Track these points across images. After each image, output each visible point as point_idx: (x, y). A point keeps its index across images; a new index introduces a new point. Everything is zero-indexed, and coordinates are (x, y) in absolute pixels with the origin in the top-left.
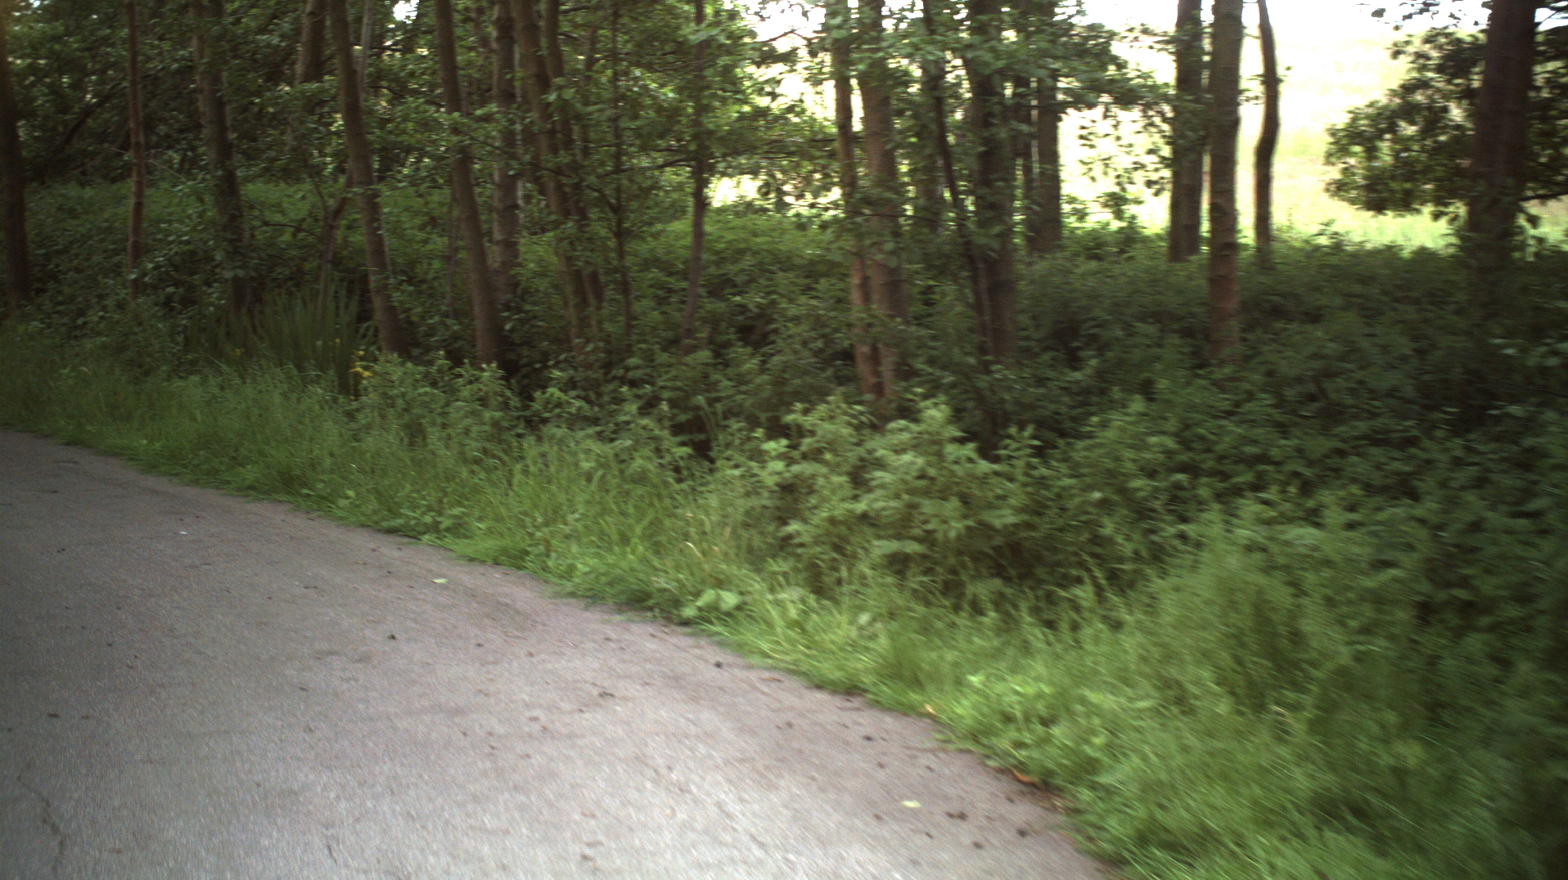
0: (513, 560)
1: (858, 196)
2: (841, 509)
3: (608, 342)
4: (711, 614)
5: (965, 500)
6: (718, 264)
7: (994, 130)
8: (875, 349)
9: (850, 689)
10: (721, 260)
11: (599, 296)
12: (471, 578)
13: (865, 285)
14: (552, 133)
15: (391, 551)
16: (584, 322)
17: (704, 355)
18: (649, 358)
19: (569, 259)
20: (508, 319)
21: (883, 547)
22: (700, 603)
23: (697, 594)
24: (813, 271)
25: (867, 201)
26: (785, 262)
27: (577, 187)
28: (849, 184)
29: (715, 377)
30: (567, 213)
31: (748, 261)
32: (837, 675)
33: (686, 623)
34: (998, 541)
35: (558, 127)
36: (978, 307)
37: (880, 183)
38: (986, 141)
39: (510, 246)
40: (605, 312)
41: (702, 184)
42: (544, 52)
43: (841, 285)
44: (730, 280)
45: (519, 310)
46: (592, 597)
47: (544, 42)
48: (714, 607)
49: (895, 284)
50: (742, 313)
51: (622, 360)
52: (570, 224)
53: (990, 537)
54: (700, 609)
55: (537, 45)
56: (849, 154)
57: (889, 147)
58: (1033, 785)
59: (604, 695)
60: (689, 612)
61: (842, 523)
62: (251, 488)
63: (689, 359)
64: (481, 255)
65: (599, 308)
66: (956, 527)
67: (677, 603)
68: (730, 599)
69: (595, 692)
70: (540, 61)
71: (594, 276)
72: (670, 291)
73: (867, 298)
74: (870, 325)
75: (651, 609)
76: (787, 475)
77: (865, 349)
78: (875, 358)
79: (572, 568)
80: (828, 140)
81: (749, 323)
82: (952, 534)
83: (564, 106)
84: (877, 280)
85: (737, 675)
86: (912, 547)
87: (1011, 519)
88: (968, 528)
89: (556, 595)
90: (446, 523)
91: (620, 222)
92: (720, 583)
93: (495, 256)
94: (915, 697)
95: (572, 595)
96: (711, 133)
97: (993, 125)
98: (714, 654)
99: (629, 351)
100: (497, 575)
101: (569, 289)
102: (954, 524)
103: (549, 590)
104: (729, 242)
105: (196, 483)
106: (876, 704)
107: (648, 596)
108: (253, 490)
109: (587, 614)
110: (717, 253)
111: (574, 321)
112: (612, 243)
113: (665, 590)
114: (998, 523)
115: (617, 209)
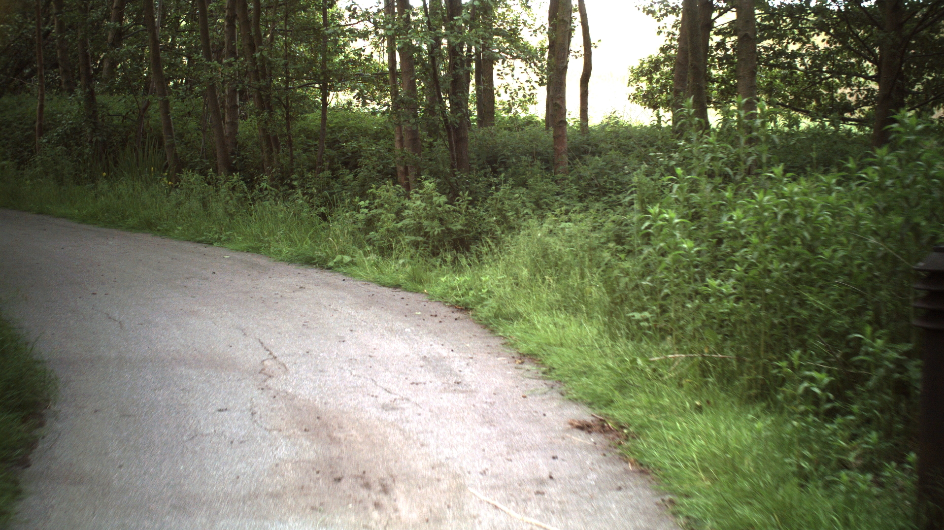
0: (256, 250)
1: (398, 99)
2: (391, 225)
3: (282, 168)
4: (340, 264)
5: (441, 220)
6: (331, 133)
7: (457, 71)
8: (406, 168)
9: (397, 286)
10: (333, 132)
11: (278, 147)
12: (238, 256)
13: (401, 140)
14: (257, 71)
15: (202, 248)
16: (270, 159)
17: (328, 173)
18: (302, 175)
19: (264, 130)
20: (234, 159)
21: (409, 238)
22: (335, 261)
23: (334, 258)
24: (377, 137)
25: (402, 101)
26: (365, 132)
27: (268, 96)
28: (395, 94)
29: (332, 182)
30: (263, 109)
31: (345, 132)
32: (390, 281)
33: (330, 268)
34: (454, 237)
35: (259, 68)
36: (451, 149)
37: (408, 94)
38: (454, 76)
39: (234, 125)
40: (281, 154)
41: (325, 95)
42: (253, 34)
43: (390, 142)
44: (337, 141)
45: (239, 155)
46: (291, 261)
47: (253, 29)
48: (341, 261)
49: (415, 140)
50: (343, 156)
51: (289, 176)
52: (265, 114)
53: (451, 236)
54: (335, 263)
55: (250, 30)
56: (394, 81)
57: (412, 79)
58: (462, 309)
59: (301, 288)
60: (331, 264)
61: (392, 231)
62: (133, 228)
63: (321, 175)
64: (221, 129)
65: (278, 152)
66: (437, 230)
67: (326, 261)
68: (347, 259)
69: (298, 287)
70: (251, 38)
71: (275, 138)
72: (309, 146)
73: (402, 145)
74: (403, 157)
75: (315, 264)
76: (369, 215)
77: (402, 168)
78: (406, 172)
79: (280, 251)
80: (384, 73)
81: (347, 160)
82: (436, 233)
83: (263, 58)
84: (407, 138)
85: (350, 282)
86: (420, 239)
87: (459, 227)
88: (442, 230)
89: (275, 261)
90: (224, 238)
91: (287, 113)
92: (343, 253)
93: (227, 130)
94: (420, 287)
95: (281, 260)
96: (330, 71)
97: (457, 69)
98: (341, 277)
99: (292, 171)
100: (249, 255)
101: (264, 144)
102: (436, 229)
103: (272, 260)
104: (337, 123)
105: (105, 226)
106: (406, 290)
107: (314, 259)
108: (132, 228)
109: (289, 267)
110: (331, 128)
111: (266, 159)
112: (284, 122)
113: (320, 256)
114: (454, 228)
115: (286, 107)
